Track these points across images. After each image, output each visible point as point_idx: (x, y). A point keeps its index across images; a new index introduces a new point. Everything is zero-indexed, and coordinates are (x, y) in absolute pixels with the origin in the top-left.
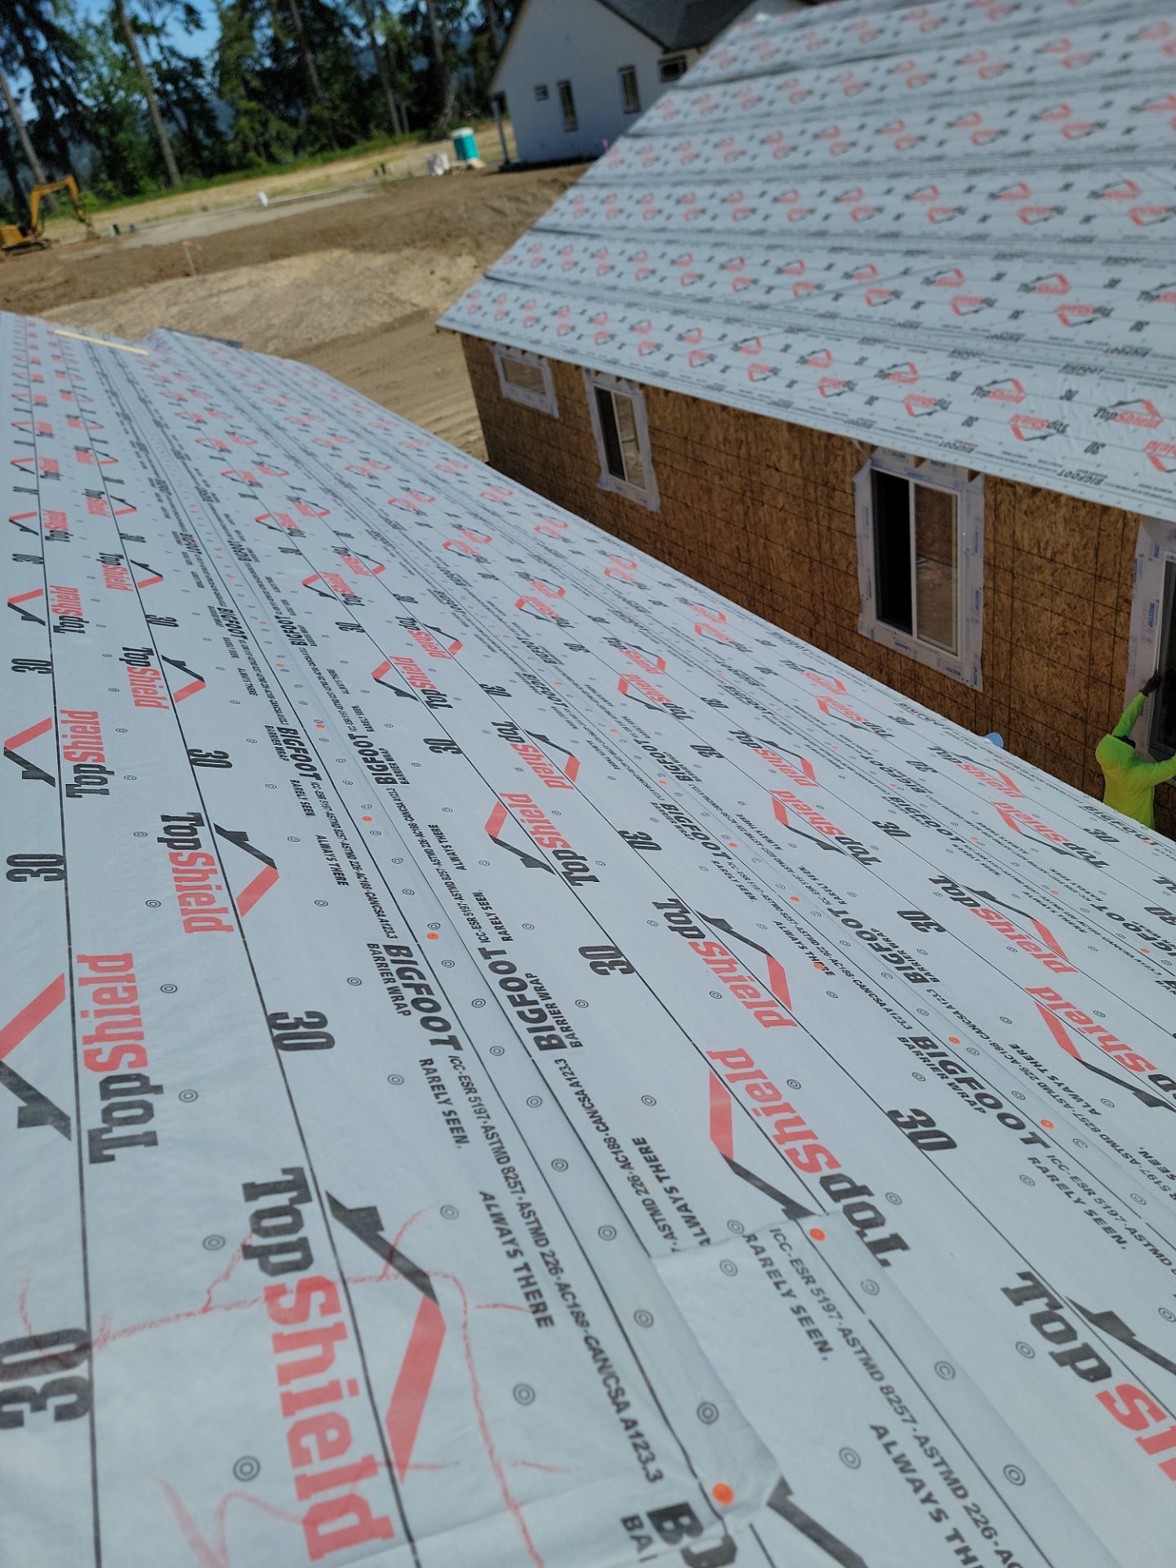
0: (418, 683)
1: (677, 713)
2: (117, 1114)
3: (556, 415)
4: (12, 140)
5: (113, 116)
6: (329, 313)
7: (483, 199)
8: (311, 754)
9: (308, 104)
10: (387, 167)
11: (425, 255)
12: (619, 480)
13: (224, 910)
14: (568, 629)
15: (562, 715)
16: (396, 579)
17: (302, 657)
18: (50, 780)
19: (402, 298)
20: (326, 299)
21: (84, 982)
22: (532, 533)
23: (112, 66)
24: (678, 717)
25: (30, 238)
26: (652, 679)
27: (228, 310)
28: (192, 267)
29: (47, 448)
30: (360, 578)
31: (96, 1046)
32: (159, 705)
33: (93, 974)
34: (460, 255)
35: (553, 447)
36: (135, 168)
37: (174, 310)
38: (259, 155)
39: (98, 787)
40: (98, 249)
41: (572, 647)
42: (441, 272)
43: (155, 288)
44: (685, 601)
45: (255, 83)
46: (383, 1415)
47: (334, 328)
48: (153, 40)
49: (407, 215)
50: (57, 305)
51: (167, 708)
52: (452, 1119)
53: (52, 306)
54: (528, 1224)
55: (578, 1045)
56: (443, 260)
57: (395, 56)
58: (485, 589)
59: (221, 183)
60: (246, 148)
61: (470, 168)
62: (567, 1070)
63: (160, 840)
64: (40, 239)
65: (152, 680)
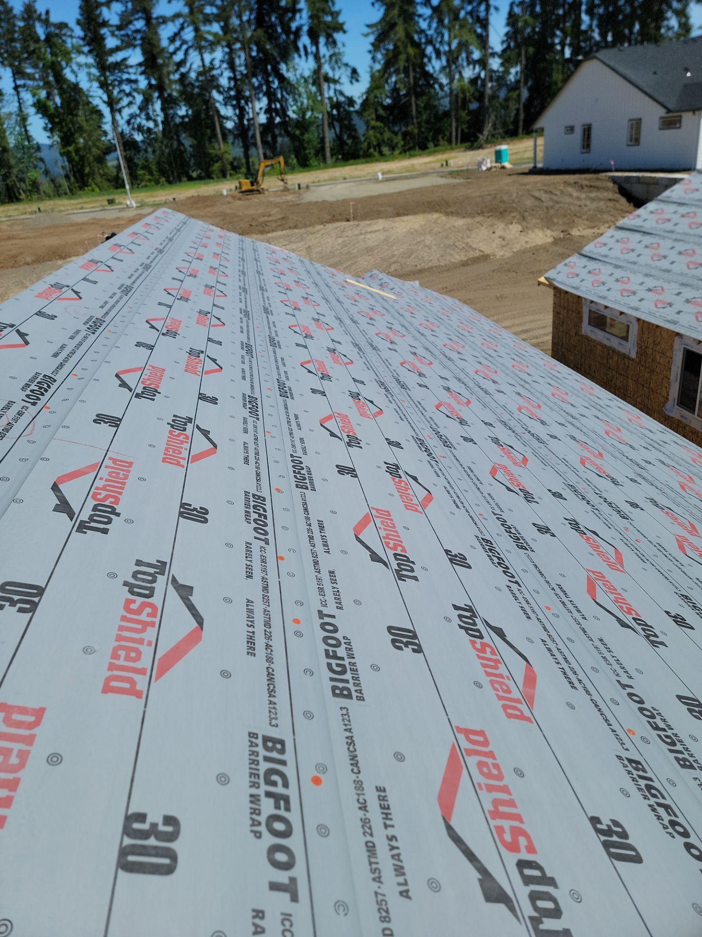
4: (250, 133)
5: (303, 125)
6: (428, 251)
10: (449, 163)
11: (489, 221)
19: (474, 246)
20: (428, 242)
25: (254, 188)
27: (370, 243)
28: (352, 215)
34: (511, 223)
36: (309, 153)
37: (340, 240)
38: (375, 150)
40: (290, 197)
42: (499, 232)
43: (330, 226)
47: (431, 260)
49: (479, 197)
50: (276, 231)
53: (273, 231)
56: (499, 225)
59: (352, 165)
60: (369, 147)
61: (503, 167)
64: (259, 189)
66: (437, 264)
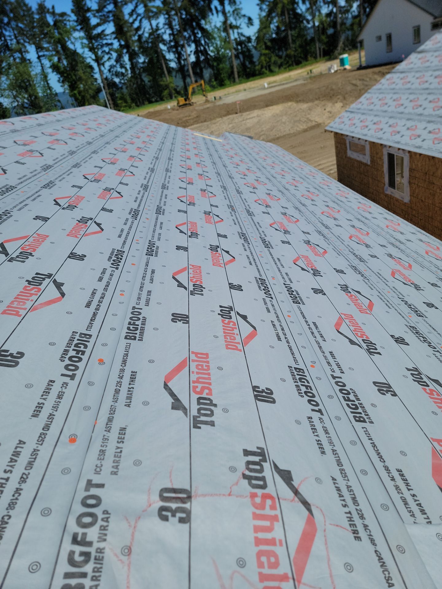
0: (310, 266)
1: (417, 287)
2: (202, 412)
3: (369, 163)
4: (186, 68)
5: (219, 59)
6: (284, 126)
7: (349, 80)
8: (270, 289)
9: (286, 50)
10: (312, 71)
11: (323, 103)
12: (392, 190)
13: (239, 343)
14: (370, 249)
15: (367, 284)
16: (303, 225)
17: (268, 252)
18: (185, 288)
19: (312, 119)
20: (284, 120)
21: (193, 361)
22: (356, 209)
23: (221, 41)
24: (418, 289)
25: (187, 102)
26: (406, 272)
27: (249, 125)
28: (239, 110)
29: (190, 174)
30: (290, 224)
31: (196, 384)
32: (220, 266)
33: (196, 359)
34: (337, 102)
35: (366, 176)
36: (224, 77)
37: (231, 126)
38: (266, 69)
39: (200, 293)
40: (208, 105)
41: (372, 256)
42: (328, 109)
43: (225, 118)
44: (421, 241)
45: (269, 44)
46: (292, 558)
47: (285, 131)
48: (236, 31)
49: (318, 88)
50: (193, 125)
51: (223, 267)
52: (319, 443)
53: (191, 125)
54: (350, 495)
55: (372, 422)
56: (330, 104)
57: (322, 30)
58: (337, 231)
59: (251, 81)
60: (262, 67)
61: (345, 69)
62: (367, 432)
63: (219, 314)
64: (190, 102)
65: (218, 257)
66: (289, 132)
